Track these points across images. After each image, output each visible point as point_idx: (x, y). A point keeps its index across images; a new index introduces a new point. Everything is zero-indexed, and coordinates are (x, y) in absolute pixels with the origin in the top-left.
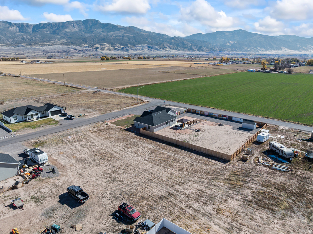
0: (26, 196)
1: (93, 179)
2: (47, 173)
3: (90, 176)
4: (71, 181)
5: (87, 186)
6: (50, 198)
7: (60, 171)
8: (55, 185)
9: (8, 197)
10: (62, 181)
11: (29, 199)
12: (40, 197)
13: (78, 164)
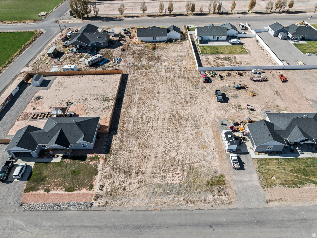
0: (245, 112)
1: (202, 104)
2: (227, 125)
3: (202, 107)
4: (216, 110)
5: (209, 101)
6: (232, 104)
7: (217, 122)
8: (226, 112)
9: (255, 117)
10: (221, 112)
11: (243, 110)
12: (237, 108)
13: (201, 123)
